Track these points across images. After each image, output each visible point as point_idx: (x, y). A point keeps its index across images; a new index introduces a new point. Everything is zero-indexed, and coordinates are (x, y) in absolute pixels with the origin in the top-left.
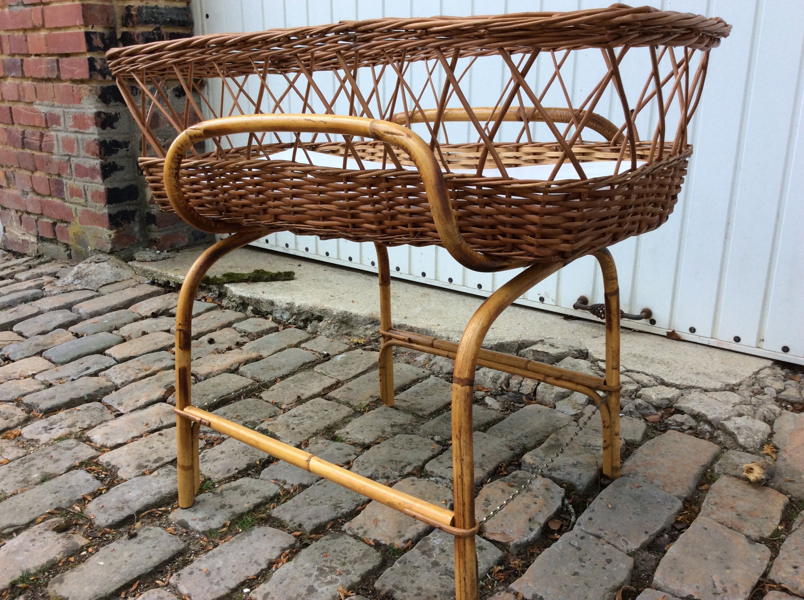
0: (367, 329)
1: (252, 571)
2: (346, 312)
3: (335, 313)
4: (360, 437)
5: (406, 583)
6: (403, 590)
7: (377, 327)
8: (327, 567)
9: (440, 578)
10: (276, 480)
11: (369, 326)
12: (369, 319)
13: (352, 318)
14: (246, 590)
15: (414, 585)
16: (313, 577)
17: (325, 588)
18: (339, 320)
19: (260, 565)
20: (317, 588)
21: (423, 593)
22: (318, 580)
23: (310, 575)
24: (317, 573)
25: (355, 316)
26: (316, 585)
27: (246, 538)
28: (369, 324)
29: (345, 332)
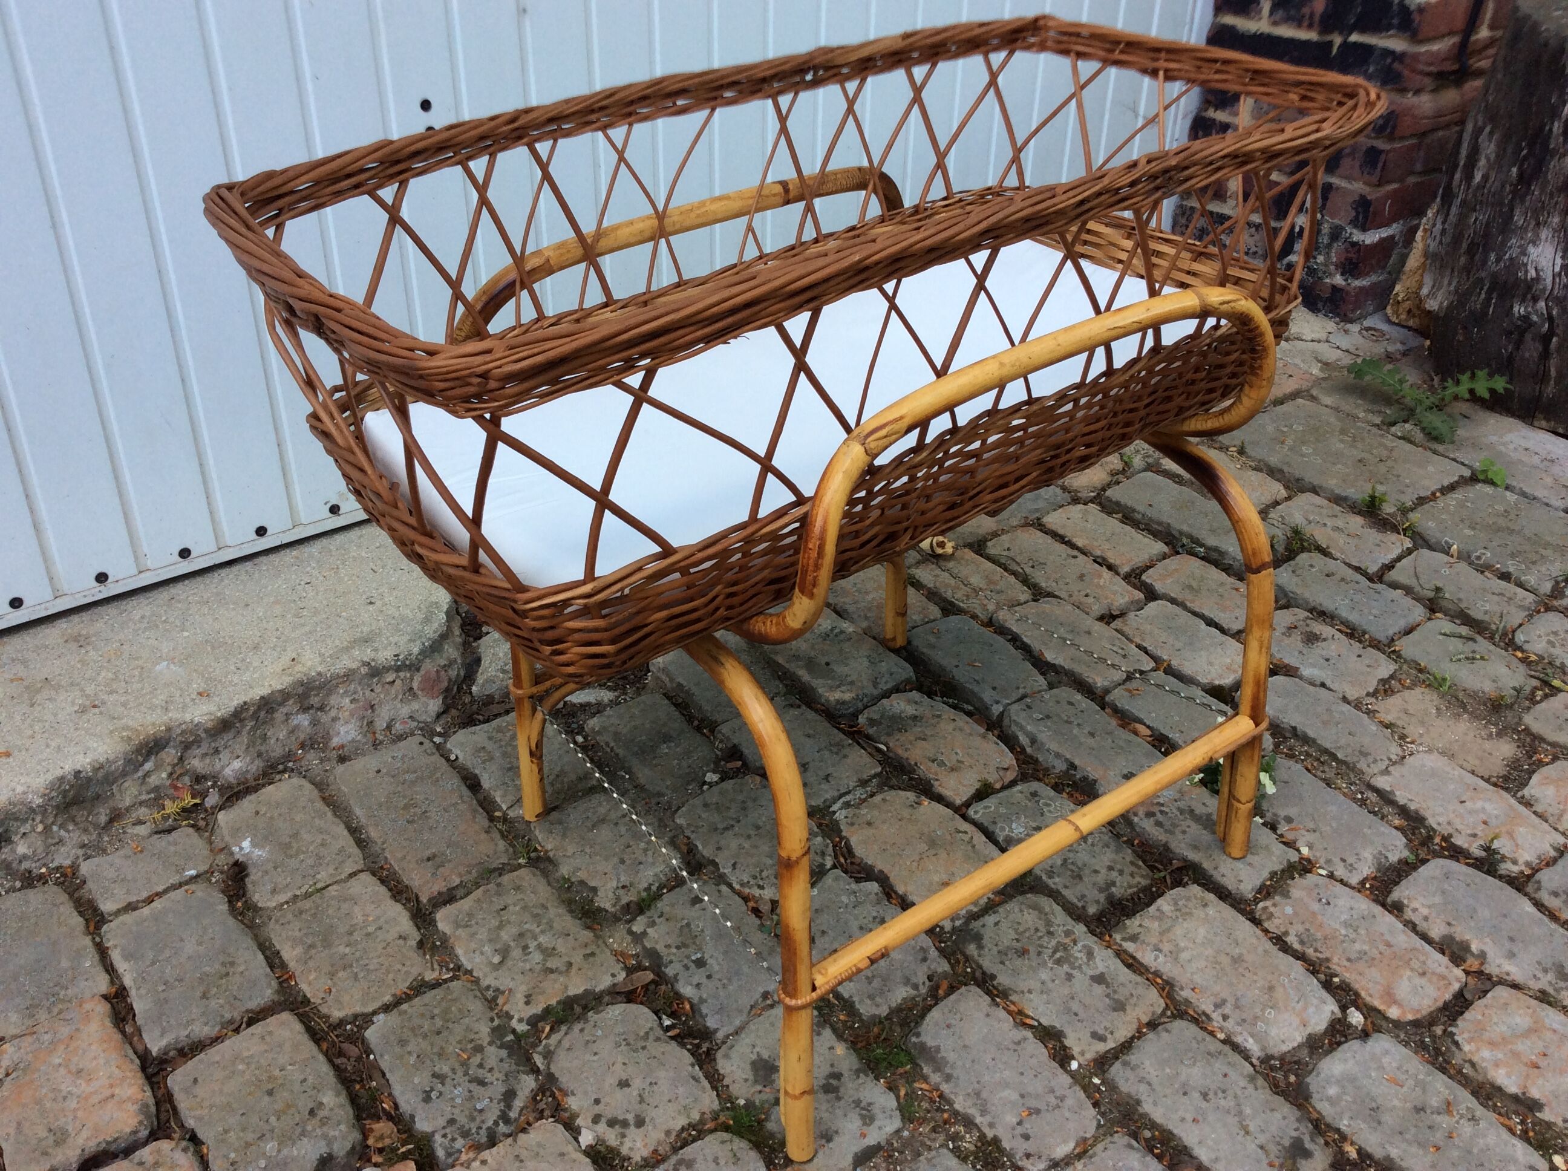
0: (147, 774)
1: (1038, 1051)
2: (62, 779)
3: (39, 801)
4: (658, 870)
5: (1100, 879)
6: (1114, 884)
7: (163, 755)
8: (1054, 952)
9: (1093, 845)
10: (752, 1007)
11: (148, 766)
12: (138, 751)
13: (89, 780)
14: (1074, 1065)
15: (1104, 871)
16: (1075, 972)
17: (1098, 960)
18: (57, 807)
19: (1025, 1039)
20: (1097, 972)
21: (1118, 867)
22: (1080, 967)
23: (1069, 977)
24: (1066, 968)
25: (96, 770)
26: (1091, 973)
27: (943, 1054)
28: (145, 760)
29: (103, 819)
